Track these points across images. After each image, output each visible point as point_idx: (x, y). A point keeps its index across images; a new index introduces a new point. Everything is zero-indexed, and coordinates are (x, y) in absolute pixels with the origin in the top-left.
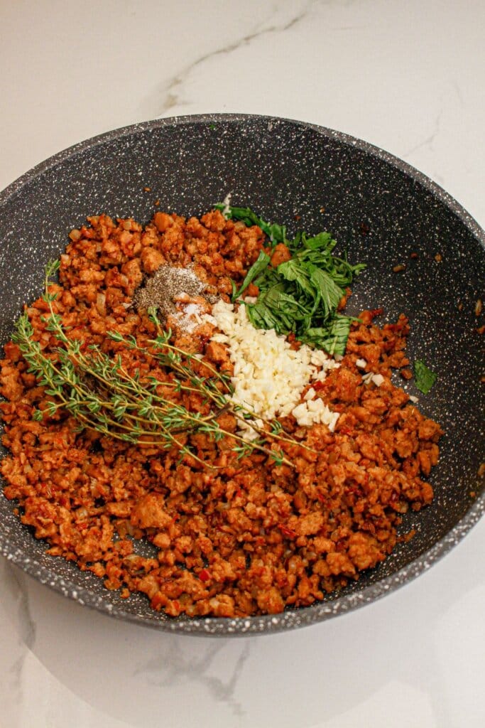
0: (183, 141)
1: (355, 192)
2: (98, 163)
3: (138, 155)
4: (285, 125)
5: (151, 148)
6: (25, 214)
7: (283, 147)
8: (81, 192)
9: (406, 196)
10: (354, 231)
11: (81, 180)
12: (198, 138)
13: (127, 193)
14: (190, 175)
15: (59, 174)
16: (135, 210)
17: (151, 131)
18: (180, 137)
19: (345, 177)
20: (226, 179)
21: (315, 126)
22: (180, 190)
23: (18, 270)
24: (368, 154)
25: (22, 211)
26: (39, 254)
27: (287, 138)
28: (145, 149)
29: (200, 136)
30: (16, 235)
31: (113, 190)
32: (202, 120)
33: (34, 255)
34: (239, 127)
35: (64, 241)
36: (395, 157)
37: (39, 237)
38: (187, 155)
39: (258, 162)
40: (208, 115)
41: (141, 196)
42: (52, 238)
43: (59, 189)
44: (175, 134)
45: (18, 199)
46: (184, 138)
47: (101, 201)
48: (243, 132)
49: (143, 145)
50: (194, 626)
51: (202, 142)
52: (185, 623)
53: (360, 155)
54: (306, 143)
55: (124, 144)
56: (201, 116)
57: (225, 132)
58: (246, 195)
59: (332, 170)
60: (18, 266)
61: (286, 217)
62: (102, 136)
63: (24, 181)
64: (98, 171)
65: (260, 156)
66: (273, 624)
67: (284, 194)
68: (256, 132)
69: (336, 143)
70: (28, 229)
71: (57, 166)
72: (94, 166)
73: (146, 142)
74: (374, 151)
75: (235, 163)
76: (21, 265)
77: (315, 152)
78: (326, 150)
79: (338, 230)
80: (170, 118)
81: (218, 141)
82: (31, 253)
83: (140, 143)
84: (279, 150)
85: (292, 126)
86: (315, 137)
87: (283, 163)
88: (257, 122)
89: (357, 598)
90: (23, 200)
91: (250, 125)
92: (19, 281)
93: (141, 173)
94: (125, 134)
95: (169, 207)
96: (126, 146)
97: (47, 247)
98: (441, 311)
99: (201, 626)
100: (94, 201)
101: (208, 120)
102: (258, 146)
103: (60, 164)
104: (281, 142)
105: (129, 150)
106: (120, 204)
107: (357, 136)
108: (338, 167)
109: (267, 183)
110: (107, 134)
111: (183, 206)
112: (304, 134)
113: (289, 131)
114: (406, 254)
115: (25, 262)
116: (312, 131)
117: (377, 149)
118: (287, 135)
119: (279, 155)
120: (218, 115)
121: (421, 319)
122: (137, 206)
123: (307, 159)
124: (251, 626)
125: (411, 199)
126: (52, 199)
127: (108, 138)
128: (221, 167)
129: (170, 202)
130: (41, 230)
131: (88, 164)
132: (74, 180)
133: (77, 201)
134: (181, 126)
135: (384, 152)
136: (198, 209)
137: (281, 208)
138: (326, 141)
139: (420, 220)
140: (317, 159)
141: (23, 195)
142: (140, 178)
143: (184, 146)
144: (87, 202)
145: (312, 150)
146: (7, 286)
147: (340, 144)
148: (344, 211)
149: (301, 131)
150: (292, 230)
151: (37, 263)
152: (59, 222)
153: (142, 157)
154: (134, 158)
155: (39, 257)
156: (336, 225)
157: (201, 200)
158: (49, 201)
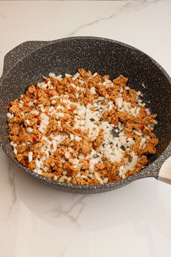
0: (114, 49)
1: (157, 84)
2: (88, 44)
3: (100, 47)
4: (145, 55)
5: (104, 47)
6: (60, 49)
7: (142, 62)
8: (80, 51)
9: (168, 90)
10: (153, 97)
11: (81, 47)
12: (119, 49)
13: (94, 57)
14: (114, 60)
15: (75, 43)
16: (95, 63)
17: (105, 41)
18: (114, 47)
19: (156, 78)
20: (123, 65)
21: (152, 59)
22: (110, 63)
23: (53, 65)
24: (163, 73)
25: (60, 48)
26: (61, 63)
27: (144, 60)
28: (103, 46)
29: (120, 49)
30: (56, 54)
31: (90, 55)
32: (121, 44)
33: (60, 63)
34: (131, 51)
35: (70, 63)
36: (170, 77)
37: (63, 58)
38: (115, 53)
39: (134, 64)
40: (124, 44)
41: (98, 60)
42: (67, 60)
43: (73, 47)
44: (113, 46)
45: (59, 44)
46: (115, 47)
47: (86, 56)
48: (132, 53)
49: (102, 44)
50: (24, 168)
51: (119, 51)
52: (22, 166)
53: (161, 73)
54: (148, 63)
55: (97, 42)
56: (122, 43)
57: (127, 51)
58: (128, 73)
59: (153, 74)
60: (53, 63)
61: (137, 84)
62: (91, 37)
63: (63, 40)
64: (87, 47)
65: (135, 62)
66: (44, 179)
67: (138, 77)
68: (136, 54)
69: (156, 66)
70: (60, 55)
71: (74, 40)
72: (86, 45)
73: (103, 44)
74: (165, 73)
75: (128, 61)
76: (55, 64)
77: (150, 67)
78: (153, 67)
79: (149, 94)
80: (113, 40)
81: (124, 53)
82: (59, 62)
83: (101, 44)
84: (141, 62)
85: (146, 56)
86: (151, 62)
87: (141, 67)
88: (137, 51)
89: (70, 185)
90: (61, 45)
91: (134, 51)
92: (52, 68)
93: (100, 53)
94: (98, 39)
95: (105, 67)
96: (97, 43)
97: (65, 62)
98: (163, 130)
99: (26, 169)
100: (83, 55)
101: (123, 45)
102: (135, 59)
103: (75, 39)
104: (142, 60)
105: (98, 45)
106: (91, 60)
107: (162, 67)
108: (154, 74)
109: (135, 72)
110: (93, 37)
111: (109, 69)
112: (149, 60)
113: (145, 58)
114: (163, 109)
115: (56, 63)
116: (151, 60)
117: (166, 73)
118: (144, 59)
119: (140, 64)
120: (127, 45)
121: (158, 130)
122: (96, 62)
123: (147, 68)
124: (38, 176)
125: (169, 92)
126: (70, 49)
127: (92, 38)
128: (124, 61)
129: (106, 66)
130: (64, 57)
131: (84, 43)
132: (79, 47)
133: (78, 53)
134: (115, 43)
135: (167, 74)
136: (113, 71)
137: (136, 81)
138: (153, 64)
139: (169, 100)
140: (150, 69)
141: (61, 43)
142: (99, 54)
143: (114, 50)
144: (81, 55)
145: (149, 66)
146: (47, 67)
147: (157, 67)
148: (152, 89)
149: (148, 59)
150: (137, 89)
151: (60, 65)
152: (71, 57)
153: (101, 48)
154: (99, 47)
155: (61, 64)
156: (149, 92)
157: (115, 69)
158: (69, 49)
